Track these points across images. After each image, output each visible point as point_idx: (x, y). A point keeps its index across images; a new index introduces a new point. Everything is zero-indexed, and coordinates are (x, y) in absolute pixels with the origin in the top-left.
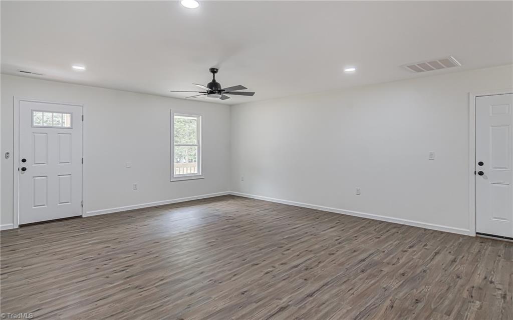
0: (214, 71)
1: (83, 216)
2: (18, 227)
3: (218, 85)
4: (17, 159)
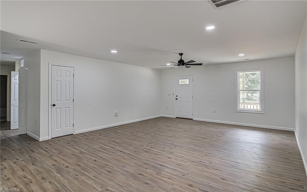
0: (181, 54)
1: (193, 119)
2: (175, 118)
3: (183, 61)
4: (175, 96)
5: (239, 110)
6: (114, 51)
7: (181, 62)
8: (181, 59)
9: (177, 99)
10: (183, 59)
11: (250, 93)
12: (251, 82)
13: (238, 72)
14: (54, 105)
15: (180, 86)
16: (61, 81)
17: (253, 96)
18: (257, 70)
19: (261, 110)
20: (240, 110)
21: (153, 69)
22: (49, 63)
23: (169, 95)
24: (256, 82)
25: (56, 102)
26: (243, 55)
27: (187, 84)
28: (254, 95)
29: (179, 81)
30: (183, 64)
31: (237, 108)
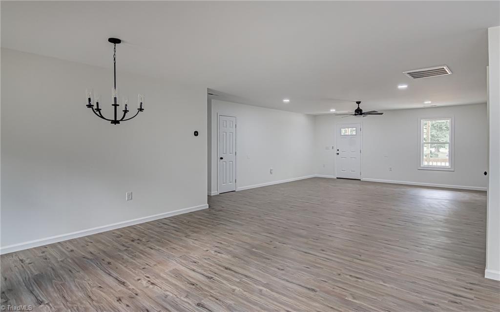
0: (358, 103)
2: (335, 178)
3: (361, 110)
4: (335, 149)
5: (422, 167)
6: (286, 101)
7: (359, 112)
8: (359, 108)
9: (338, 154)
10: (361, 108)
11: (435, 147)
12: (435, 129)
13: (422, 121)
14: (221, 158)
15: (342, 136)
17: (439, 151)
18: (445, 118)
19: (450, 167)
20: (424, 167)
21: (308, 115)
22: (217, 113)
23: (327, 148)
24: (444, 128)
25: (223, 155)
26: (430, 102)
27: (353, 134)
28: (442, 150)
29: (341, 130)
30: (361, 114)
31: (420, 165)
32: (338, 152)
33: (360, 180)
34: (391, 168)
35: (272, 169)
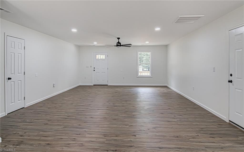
0: (119, 38)
2: (93, 85)
3: (120, 43)
4: (93, 67)
5: (139, 76)
6: (74, 30)
8: (119, 42)
9: (94, 70)
10: (120, 42)
14: (9, 79)
15: (96, 60)
16: (14, 53)
18: (148, 51)
22: (5, 33)
23: (87, 67)
25: (11, 75)
26: (148, 42)
27: (103, 59)
29: (96, 56)
30: (120, 46)
31: (138, 75)
32: (94, 69)
33: (107, 85)
34: (124, 78)
35: (54, 83)
